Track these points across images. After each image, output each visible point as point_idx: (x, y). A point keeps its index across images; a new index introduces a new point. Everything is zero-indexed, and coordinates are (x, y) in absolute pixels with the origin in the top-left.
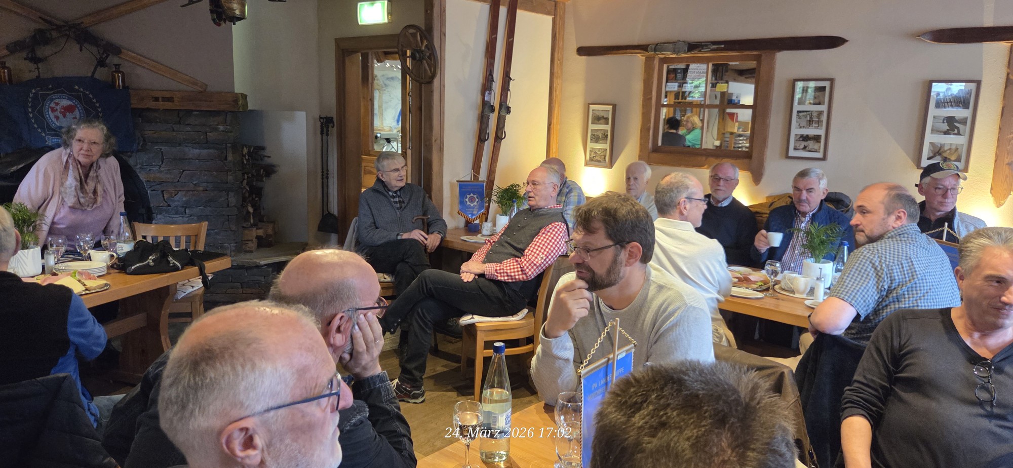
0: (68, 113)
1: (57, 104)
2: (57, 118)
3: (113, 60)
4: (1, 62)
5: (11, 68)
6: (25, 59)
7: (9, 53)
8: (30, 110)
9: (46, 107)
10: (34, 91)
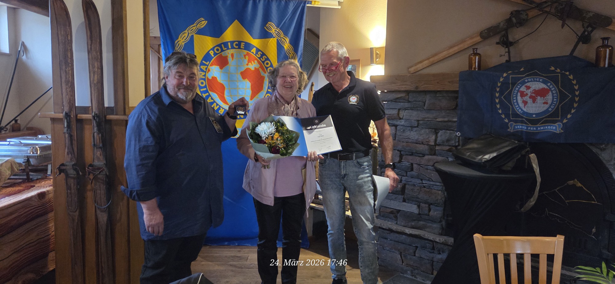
0: (539, 98)
1: (528, 88)
2: (525, 103)
4: (473, 49)
5: (481, 54)
6: (498, 43)
7: (482, 40)
8: (497, 95)
9: (516, 92)
10: (505, 75)
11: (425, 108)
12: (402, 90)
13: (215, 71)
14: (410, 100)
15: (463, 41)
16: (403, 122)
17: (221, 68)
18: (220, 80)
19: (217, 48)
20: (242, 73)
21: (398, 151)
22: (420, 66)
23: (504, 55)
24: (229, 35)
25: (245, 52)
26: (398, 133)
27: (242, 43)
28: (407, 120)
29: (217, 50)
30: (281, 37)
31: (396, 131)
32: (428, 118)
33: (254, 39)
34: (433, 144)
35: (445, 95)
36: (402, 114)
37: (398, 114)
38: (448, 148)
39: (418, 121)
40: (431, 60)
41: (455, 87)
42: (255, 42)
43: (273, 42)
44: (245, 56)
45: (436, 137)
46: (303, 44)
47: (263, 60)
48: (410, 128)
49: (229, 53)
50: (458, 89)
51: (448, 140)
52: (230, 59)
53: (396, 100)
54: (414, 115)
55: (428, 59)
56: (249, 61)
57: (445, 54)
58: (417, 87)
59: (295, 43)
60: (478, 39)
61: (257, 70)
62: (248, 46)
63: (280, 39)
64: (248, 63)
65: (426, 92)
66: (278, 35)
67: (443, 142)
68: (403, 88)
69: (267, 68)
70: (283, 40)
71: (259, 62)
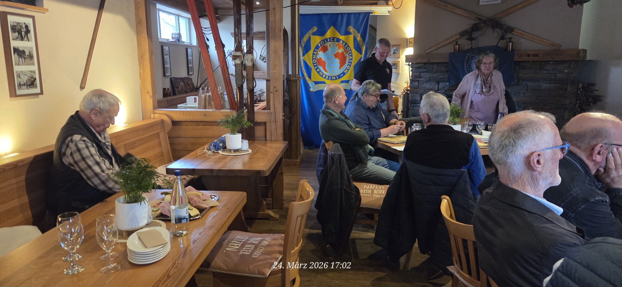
3: (509, 35)
4: (456, 42)
5: (460, 44)
6: (467, 39)
7: (460, 37)
8: (465, 64)
9: (473, 62)
10: (468, 55)
11: (433, 71)
12: (422, 62)
13: (321, 55)
14: (426, 67)
15: (452, 37)
16: (422, 79)
17: (324, 52)
18: (323, 59)
19: (322, 41)
20: (335, 55)
21: (420, 94)
22: (431, 50)
23: (470, 45)
24: (329, 34)
25: (337, 43)
26: (420, 85)
27: (335, 39)
28: (424, 78)
29: (322, 43)
31: (419, 84)
32: (434, 76)
33: (341, 36)
34: (437, 89)
35: (443, 64)
36: (422, 74)
37: (420, 75)
38: (444, 91)
39: (430, 78)
40: (437, 46)
41: (447, 61)
42: (342, 38)
43: (351, 37)
44: (337, 45)
45: (438, 86)
46: (368, 37)
47: (346, 47)
48: (426, 82)
49: (328, 44)
50: (448, 62)
51: (444, 87)
52: (329, 47)
53: (419, 68)
54: (428, 75)
55: (435, 46)
56: (339, 48)
57: (444, 44)
58: (429, 61)
59: (363, 37)
60: (459, 36)
61: (343, 53)
62: (338, 40)
63: (355, 35)
64: (338, 49)
65: (433, 63)
66: (354, 32)
67: (442, 88)
68: (422, 61)
69: (348, 51)
70: (357, 35)
71: (344, 49)
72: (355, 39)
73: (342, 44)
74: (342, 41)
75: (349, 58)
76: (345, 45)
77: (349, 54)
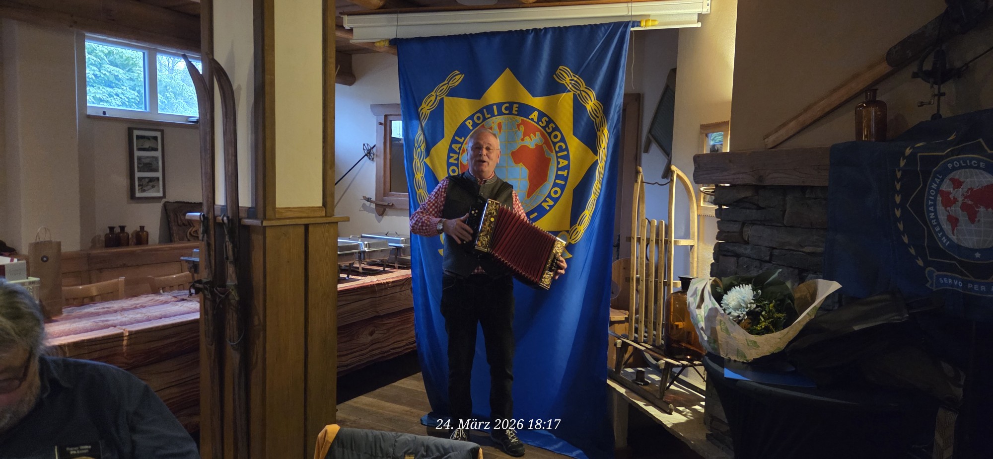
1: (957, 183)
2: (954, 221)
4: (869, 93)
7: (892, 68)
8: (898, 199)
10: (908, 151)
11: (785, 222)
12: (740, 182)
14: (760, 204)
15: (862, 73)
16: (747, 250)
19: (479, 114)
20: (514, 154)
23: (930, 103)
24: (496, 93)
25: (519, 119)
27: (515, 106)
28: (754, 246)
29: (478, 118)
30: (580, 91)
32: (789, 244)
33: (534, 96)
35: (820, 195)
36: (749, 232)
37: (741, 232)
39: (772, 249)
41: (824, 179)
42: (537, 102)
43: (566, 100)
44: (518, 126)
47: (549, 131)
49: (495, 121)
53: (738, 204)
54: (766, 237)
55: (796, 117)
56: (526, 134)
59: (605, 98)
60: (884, 68)
61: (539, 148)
62: (525, 110)
63: (578, 94)
64: (525, 135)
66: (576, 85)
68: (740, 179)
69: (555, 144)
70: (584, 94)
71: (542, 135)
72: (578, 107)
73: (537, 123)
74: (536, 114)
75: (558, 163)
76: (547, 125)
77: (557, 152)
